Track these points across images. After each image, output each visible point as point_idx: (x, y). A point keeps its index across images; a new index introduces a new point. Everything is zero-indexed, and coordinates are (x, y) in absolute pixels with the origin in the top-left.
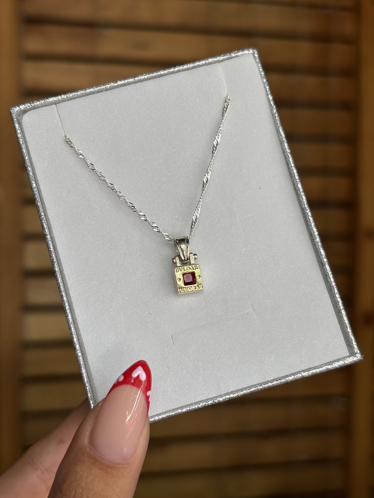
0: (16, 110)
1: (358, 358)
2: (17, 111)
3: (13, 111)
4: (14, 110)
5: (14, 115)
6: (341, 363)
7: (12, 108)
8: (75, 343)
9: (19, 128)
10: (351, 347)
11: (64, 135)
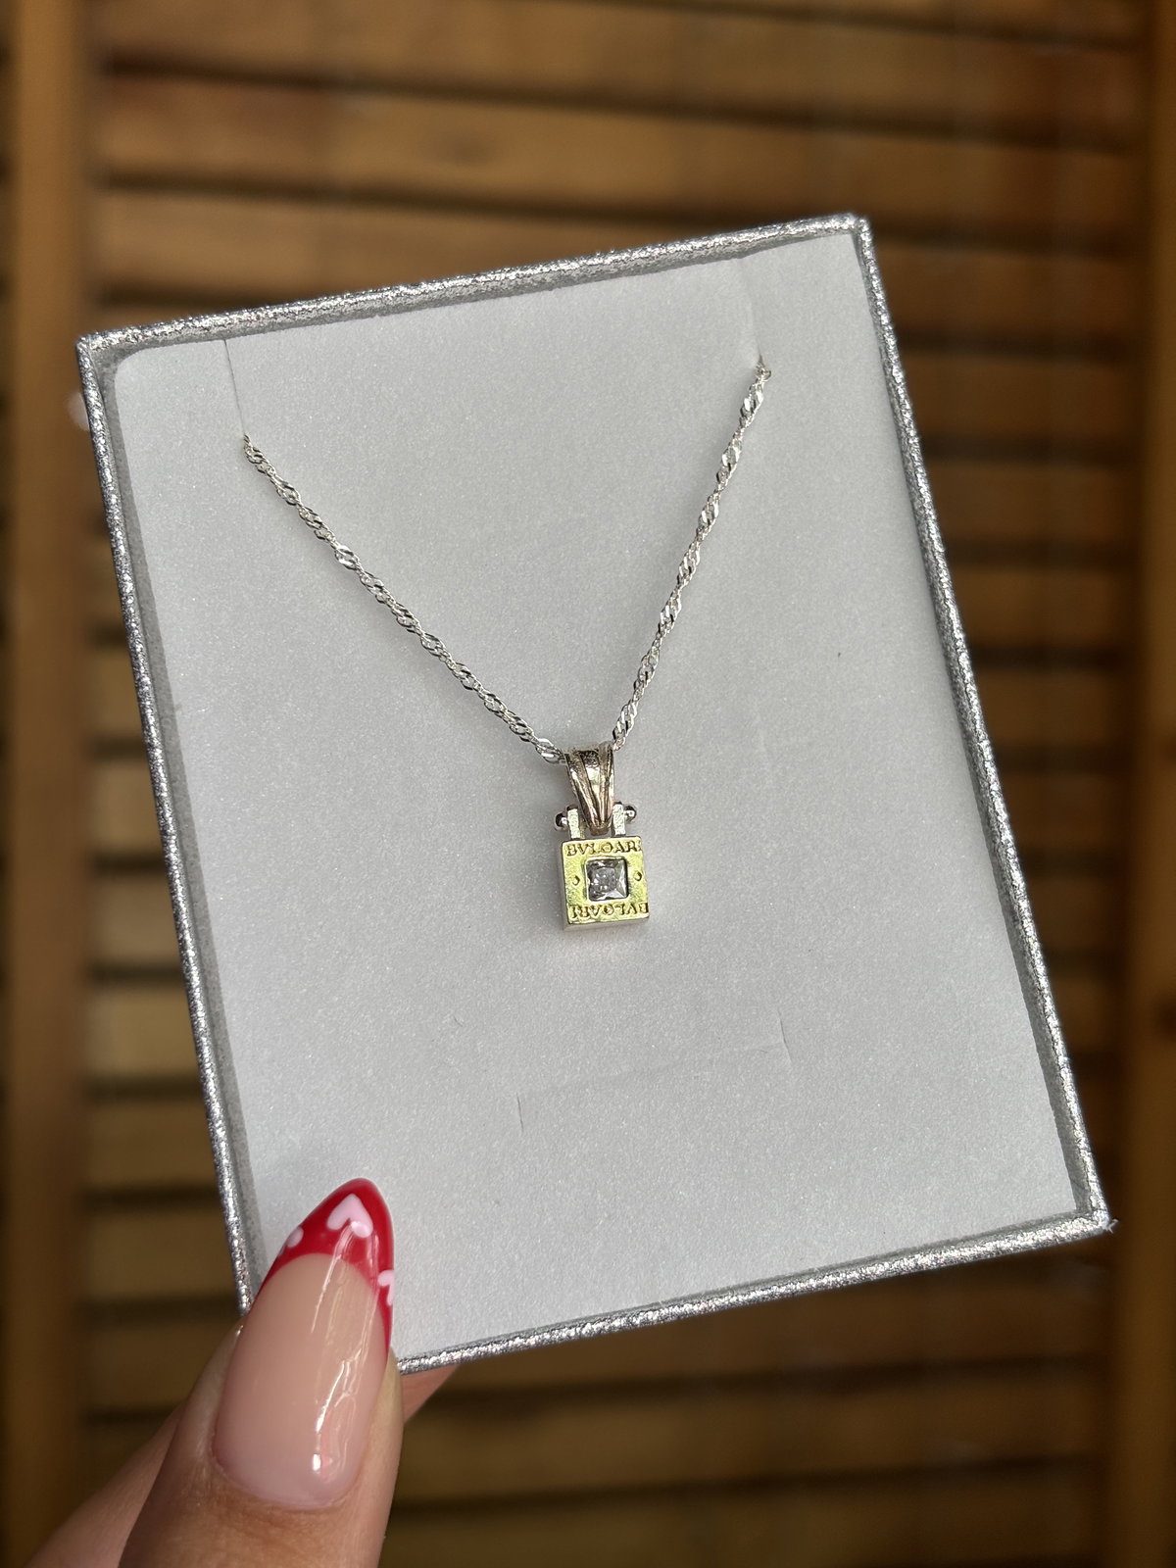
0: (92, 346)
1: (1100, 1224)
2: (98, 348)
3: (85, 346)
4: (88, 344)
5: (86, 359)
6: (1044, 1235)
7: (84, 339)
8: (209, 1097)
9: (99, 404)
10: (1080, 1190)
11: (242, 436)
